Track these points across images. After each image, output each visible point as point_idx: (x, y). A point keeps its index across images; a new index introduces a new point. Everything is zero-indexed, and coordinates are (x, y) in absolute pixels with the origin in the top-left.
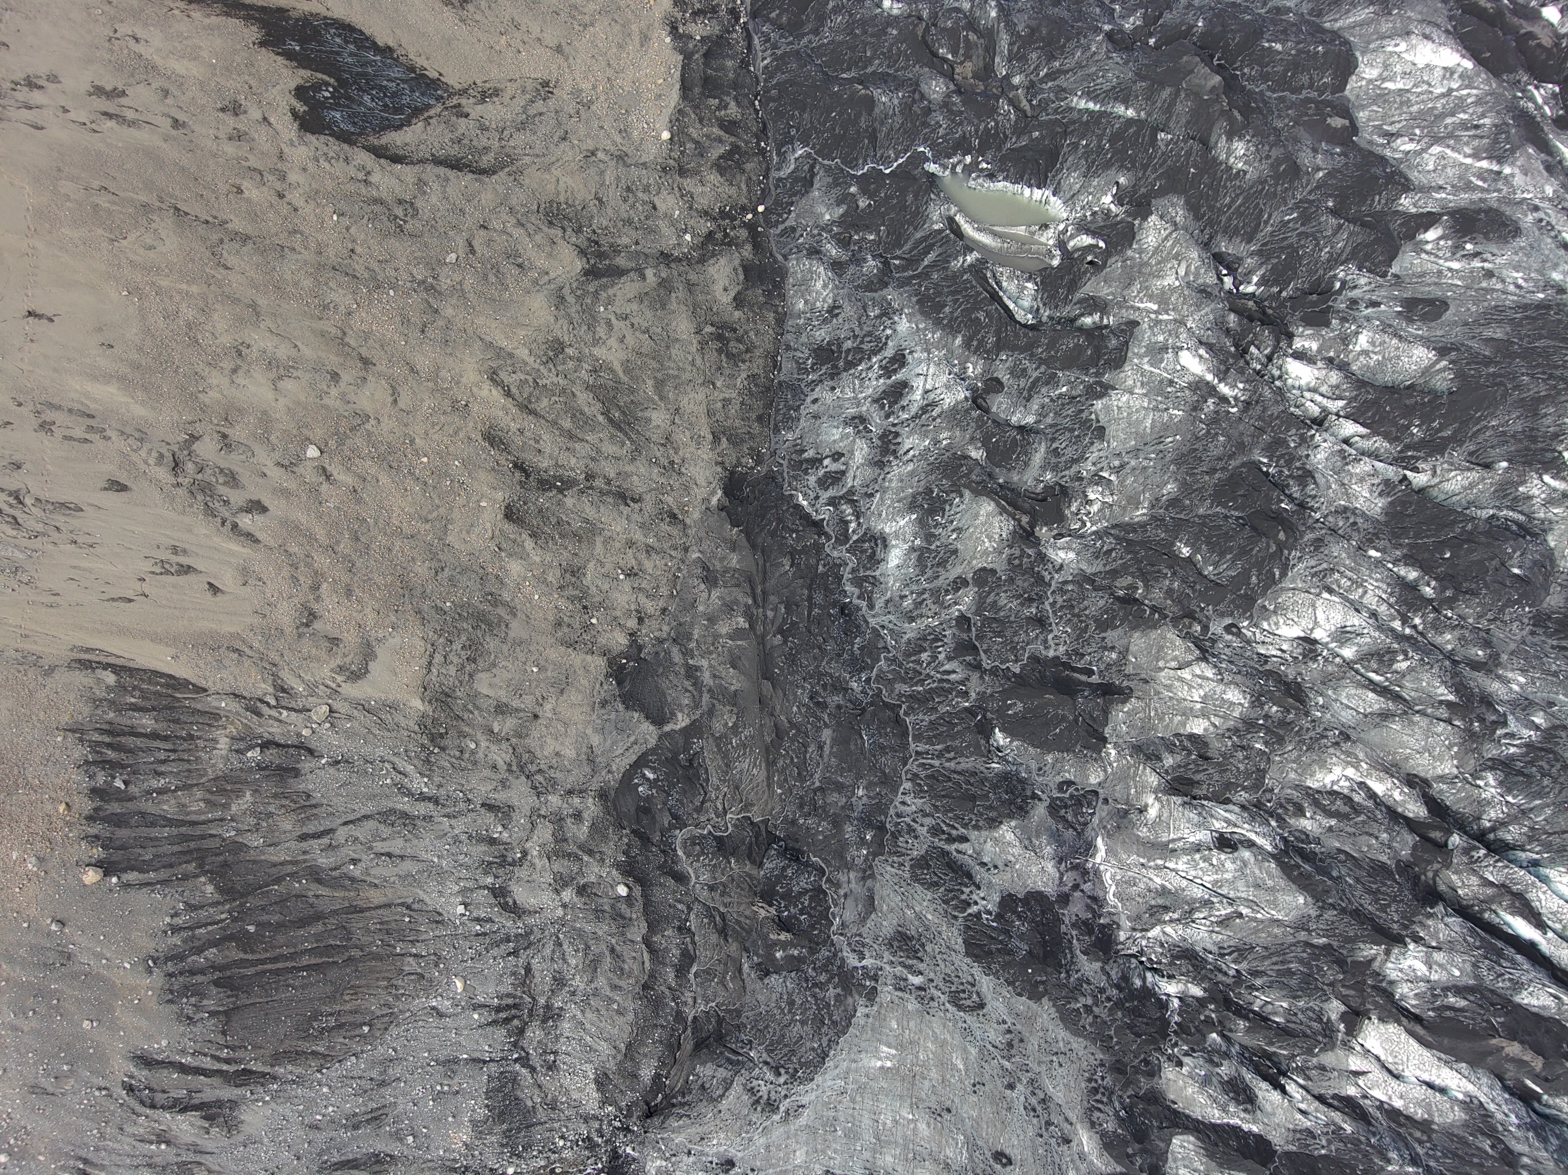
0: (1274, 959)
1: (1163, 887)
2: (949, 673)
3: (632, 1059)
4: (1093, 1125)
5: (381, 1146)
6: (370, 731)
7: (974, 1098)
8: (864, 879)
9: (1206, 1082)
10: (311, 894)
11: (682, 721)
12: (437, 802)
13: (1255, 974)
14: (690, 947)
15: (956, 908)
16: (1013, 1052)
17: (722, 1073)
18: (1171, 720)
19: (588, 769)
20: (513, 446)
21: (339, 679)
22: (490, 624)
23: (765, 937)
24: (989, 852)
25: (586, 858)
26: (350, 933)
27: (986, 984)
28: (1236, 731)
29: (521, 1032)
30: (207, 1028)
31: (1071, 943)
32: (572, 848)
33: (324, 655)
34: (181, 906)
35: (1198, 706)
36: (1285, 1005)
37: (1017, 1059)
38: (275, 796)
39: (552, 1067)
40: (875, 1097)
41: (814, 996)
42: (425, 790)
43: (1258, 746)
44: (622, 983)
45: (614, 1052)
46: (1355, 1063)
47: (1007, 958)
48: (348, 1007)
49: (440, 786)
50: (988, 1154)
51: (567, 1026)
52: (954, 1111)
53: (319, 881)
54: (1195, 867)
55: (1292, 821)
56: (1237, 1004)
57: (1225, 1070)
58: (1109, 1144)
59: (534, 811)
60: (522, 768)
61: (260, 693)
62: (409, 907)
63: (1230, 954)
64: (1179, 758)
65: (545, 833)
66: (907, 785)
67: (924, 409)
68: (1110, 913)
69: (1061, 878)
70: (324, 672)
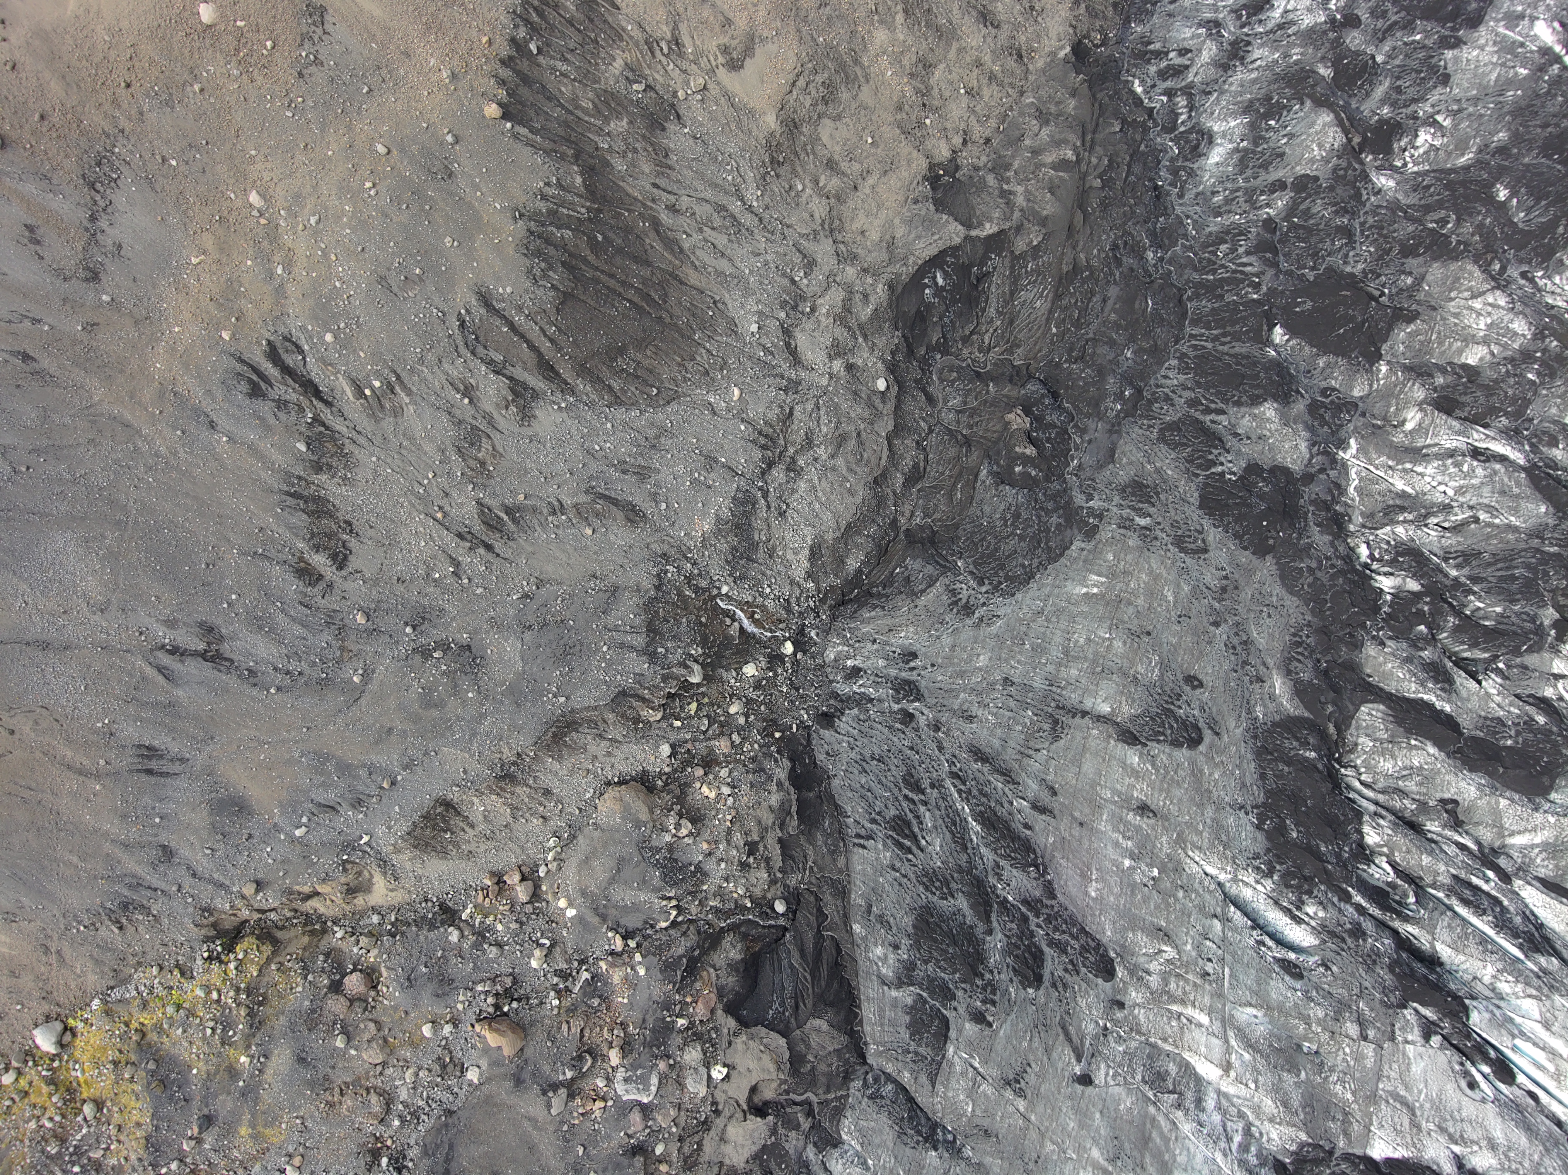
0: (1499, 566)
1: (1404, 491)
2: (1245, 265)
3: (846, 544)
4: (1289, 672)
5: (640, 500)
6: (728, 124)
7: (1177, 627)
8: (1110, 432)
9: (1407, 660)
10: (648, 241)
11: (989, 229)
12: (761, 220)
13: (1475, 579)
14: (922, 464)
15: (1199, 467)
16: (1225, 596)
17: (929, 569)
18: (1450, 344)
19: (885, 256)
21: (721, 60)
22: (847, 77)
23: (1010, 449)
24: (1245, 424)
25: (860, 340)
26: (666, 295)
27: (1213, 535)
28: (1512, 360)
29: (771, 465)
30: (547, 297)
31: (1306, 514)
32: (853, 323)
33: (718, 29)
34: (554, 180)
35: (1482, 334)
36: (1499, 609)
37: (1228, 603)
38: (644, 136)
39: (782, 514)
40: (1072, 620)
41: (1039, 517)
42: (755, 204)
43: (1530, 376)
44: (858, 469)
45: (835, 526)
46: (1558, 666)
47: (1244, 510)
48: (646, 362)
49: (767, 207)
50: (1180, 677)
51: (802, 485)
52: (1154, 635)
53: (658, 232)
54: (1443, 473)
55: (1544, 449)
56: (1450, 605)
57: (1426, 654)
58: (1300, 689)
59: (831, 274)
60: (831, 231)
61: (659, 35)
62: (715, 302)
63: (1455, 558)
64: (1450, 379)
65: (836, 296)
66: (1174, 362)
67: (1282, 27)
68: (1346, 504)
69: (1310, 458)
70: (712, 45)
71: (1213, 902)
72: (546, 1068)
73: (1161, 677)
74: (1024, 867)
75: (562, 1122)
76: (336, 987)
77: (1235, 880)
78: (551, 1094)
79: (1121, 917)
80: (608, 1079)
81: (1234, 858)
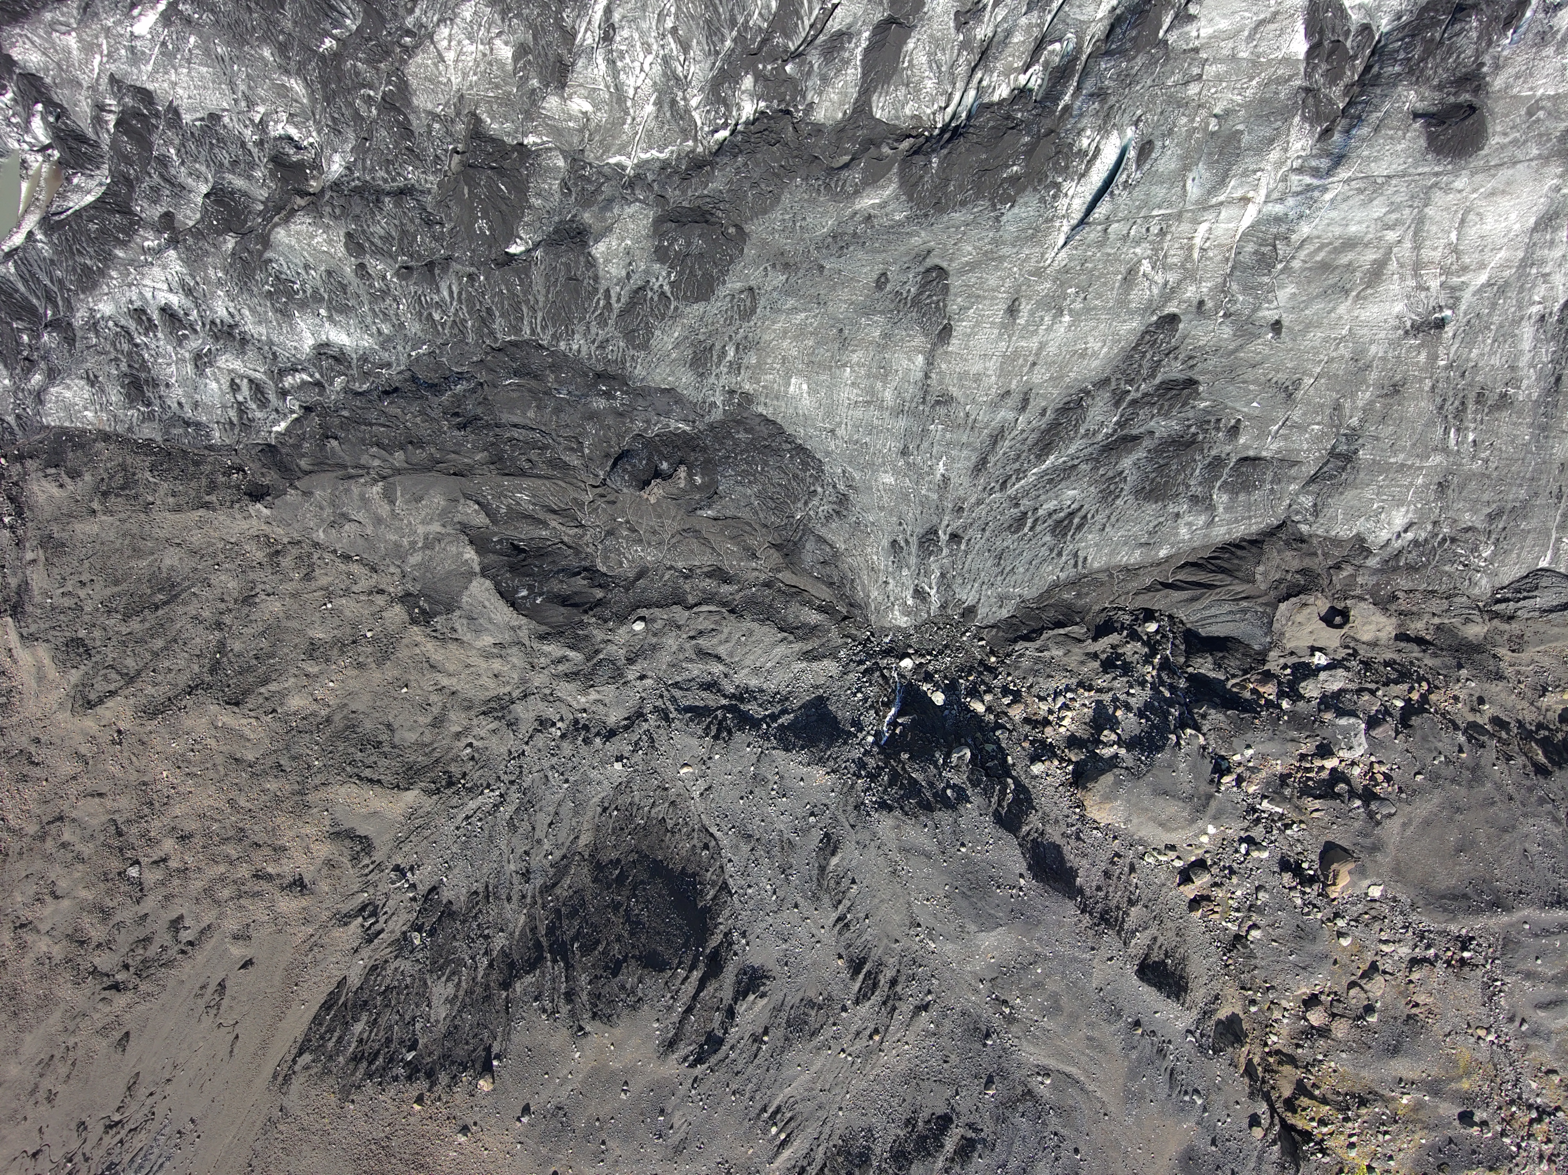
1: (655, 104)
2: (451, 293)
3: (798, 627)
4: (857, 192)
5: (813, 843)
6: (427, 837)
7: (830, 304)
8: (644, 396)
9: (825, 79)
10: (565, 893)
11: (470, 554)
12: (512, 782)
13: (733, 22)
14: (706, 569)
15: (668, 307)
16: (792, 262)
17: (812, 545)
18: (496, 76)
19: (515, 649)
20: (170, 694)
22: (348, 727)
23: (683, 492)
24: (616, 269)
25: (602, 656)
27: (733, 284)
28: (504, 14)
30: (652, 984)
31: (697, 198)
32: (588, 667)
33: (337, 871)
34: (536, 1003)
35: (481, 47)
37: (798, 260)
38: (464, 921)
39: (786, 697)
40: (836, 402)
41: (742, 452)
44: (726, 631)
45: (786, 643)
49: (498, 779)
50: (879, 295)
51: (754, 682)
52: (841, 325)
53: (554, 885)
54: (632, 68)
56: (762, 43)
58: (872, 180)
59: (546, 699)
61: (360, 930)
62: (604, 810)
63: (715, 45)
64: (531, 72)
65: (566, 690)
66: (562, 345)
67: (189, 292)
68: (678, 158)
69: (640, 201)
70: (354, 873)
71: (1092, 234)
72: (1357, 825)
73: (882, 312)
74: (1085, 410)
75: (1400, 800)
76: (1323, 1032)
77: (1066, 216)
78: (1379, 817)
79: (1119, 316)
80: (1353, 763)
81: (1048, 221)
